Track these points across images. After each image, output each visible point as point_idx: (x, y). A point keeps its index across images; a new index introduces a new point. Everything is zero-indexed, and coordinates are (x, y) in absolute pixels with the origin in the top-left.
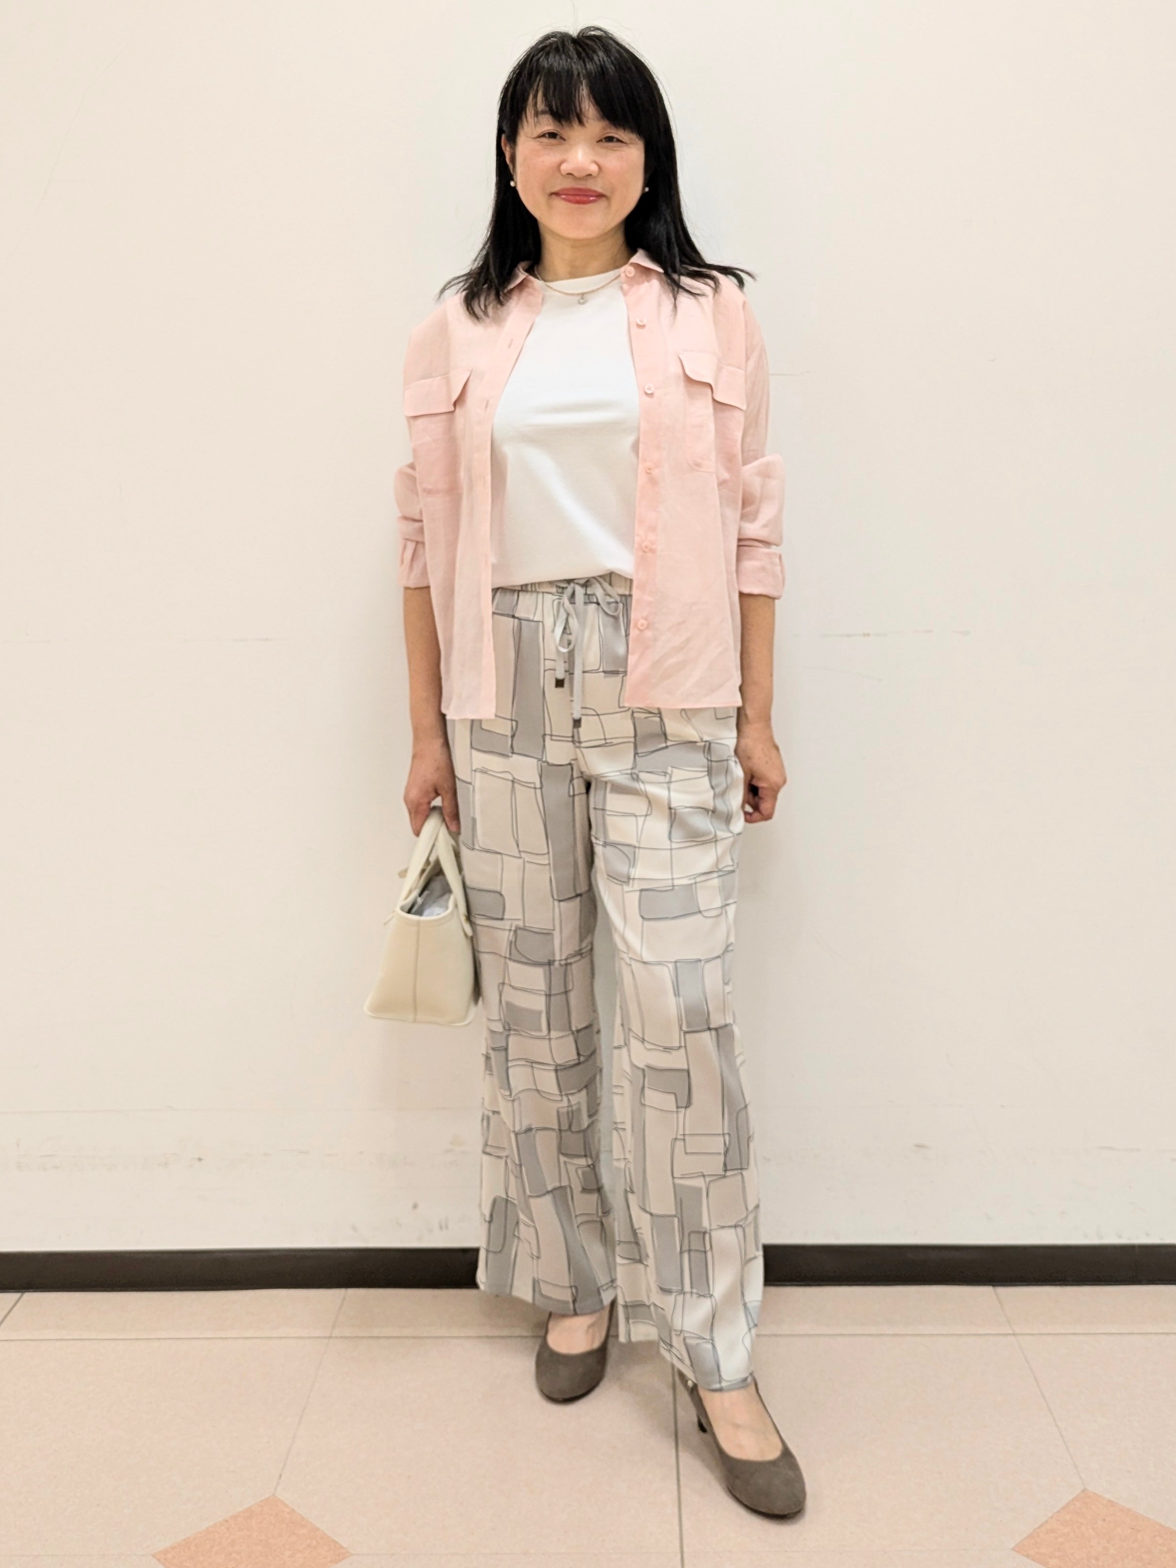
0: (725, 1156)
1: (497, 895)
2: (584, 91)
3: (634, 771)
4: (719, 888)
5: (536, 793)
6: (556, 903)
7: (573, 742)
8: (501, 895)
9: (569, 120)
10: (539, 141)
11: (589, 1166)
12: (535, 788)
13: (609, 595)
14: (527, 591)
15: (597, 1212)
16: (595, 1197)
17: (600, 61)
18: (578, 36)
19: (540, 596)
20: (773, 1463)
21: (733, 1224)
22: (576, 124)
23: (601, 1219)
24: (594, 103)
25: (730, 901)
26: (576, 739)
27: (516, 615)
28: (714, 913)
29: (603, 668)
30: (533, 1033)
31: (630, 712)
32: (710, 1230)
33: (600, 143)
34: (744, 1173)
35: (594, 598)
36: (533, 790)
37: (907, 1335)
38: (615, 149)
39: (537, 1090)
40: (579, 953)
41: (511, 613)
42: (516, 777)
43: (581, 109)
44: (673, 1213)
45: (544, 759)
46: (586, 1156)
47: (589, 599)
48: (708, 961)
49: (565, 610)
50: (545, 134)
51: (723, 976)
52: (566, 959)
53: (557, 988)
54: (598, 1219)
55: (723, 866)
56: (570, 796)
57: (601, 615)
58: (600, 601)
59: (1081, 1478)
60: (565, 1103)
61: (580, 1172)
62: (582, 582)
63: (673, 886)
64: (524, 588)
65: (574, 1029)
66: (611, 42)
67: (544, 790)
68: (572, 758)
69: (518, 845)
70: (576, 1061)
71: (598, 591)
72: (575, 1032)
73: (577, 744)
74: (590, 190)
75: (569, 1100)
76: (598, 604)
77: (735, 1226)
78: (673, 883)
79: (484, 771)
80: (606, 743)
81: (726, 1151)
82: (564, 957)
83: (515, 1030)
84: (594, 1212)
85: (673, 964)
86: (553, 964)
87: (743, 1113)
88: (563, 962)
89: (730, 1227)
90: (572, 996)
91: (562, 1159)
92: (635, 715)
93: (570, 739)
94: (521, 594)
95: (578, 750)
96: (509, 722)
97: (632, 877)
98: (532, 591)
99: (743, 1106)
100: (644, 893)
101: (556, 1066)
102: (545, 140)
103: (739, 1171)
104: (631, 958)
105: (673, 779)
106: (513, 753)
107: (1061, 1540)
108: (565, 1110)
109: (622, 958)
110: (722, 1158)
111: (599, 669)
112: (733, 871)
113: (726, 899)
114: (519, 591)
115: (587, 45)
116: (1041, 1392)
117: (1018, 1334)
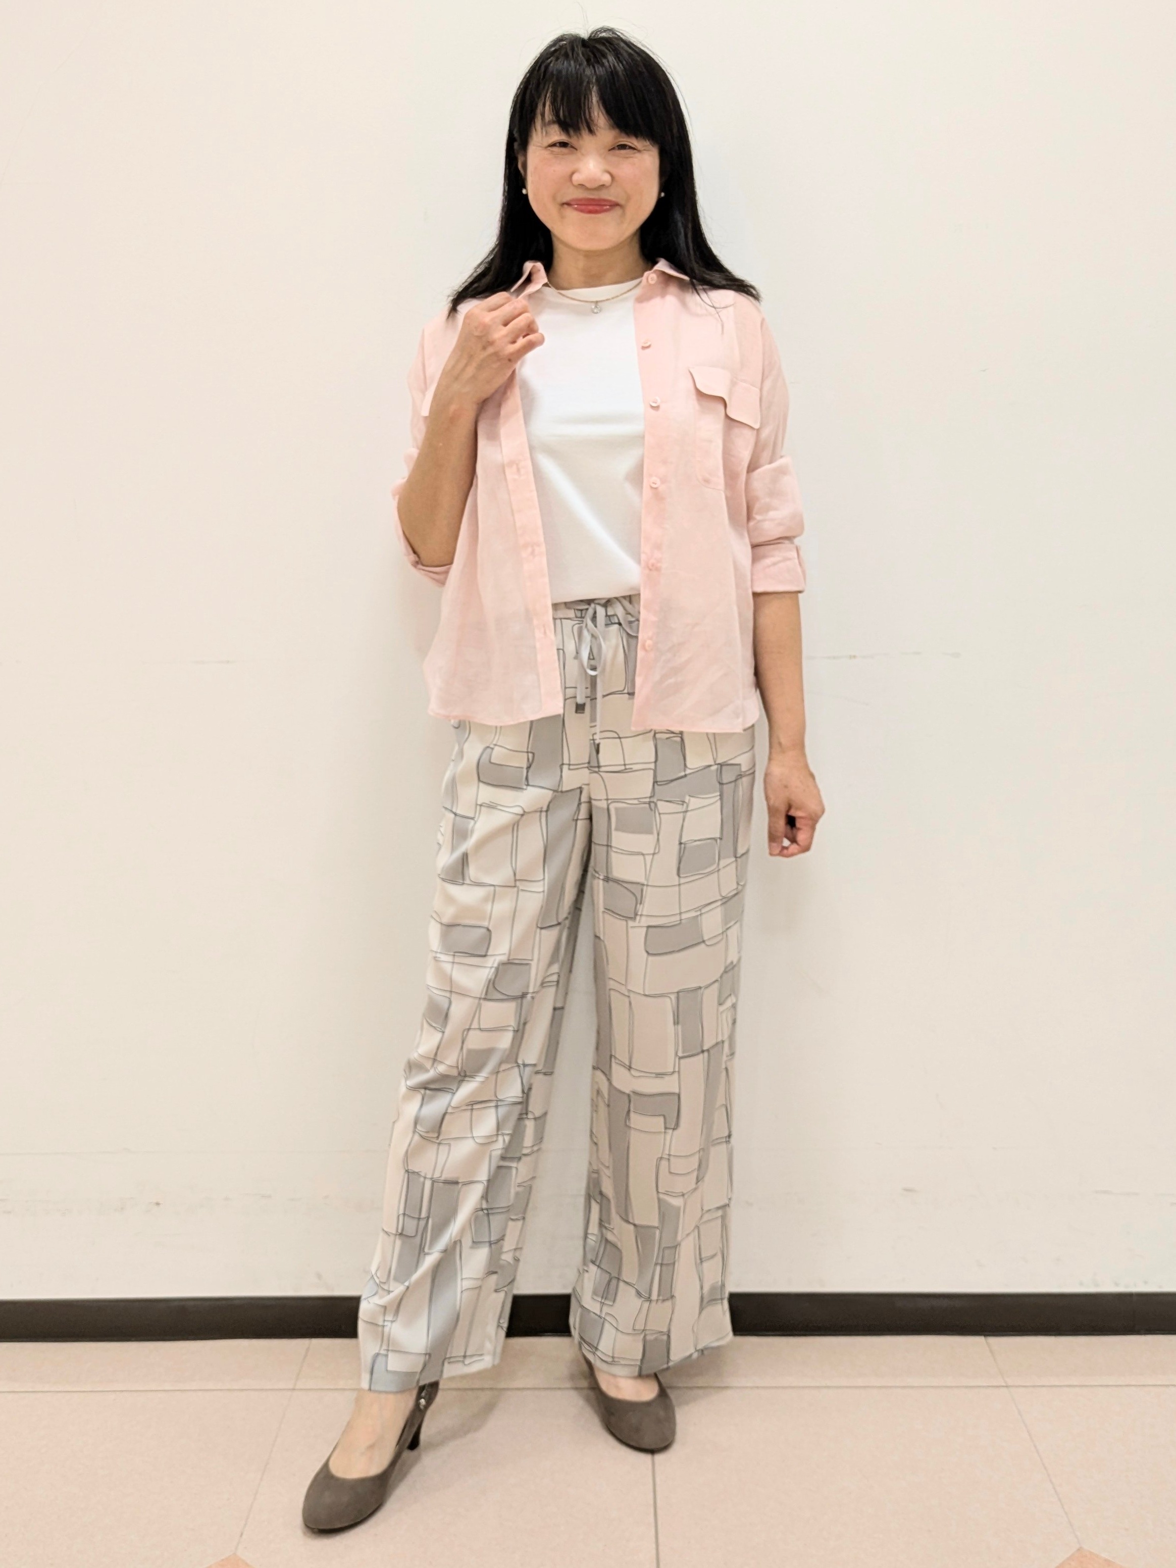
1: (484, 930)
2: (595, 98)
3: (652, 800)
4: (722, 914)
6: (537, 930)
7: (591, 768)
8: (488, 930)
9: (577, 129)
10: (550, 150)
13: (630, 614)
17: (610, 65)
18: (590, 38)
22: (585, 133)
24: (604, 112)
26: (594, 764)
29: (628, 689)
31: (652, 733)
33: (613, 151)
35: (615, 617)
38: (628, 156)
43: (590, 116)
45: (558, 789)
47: (610, 620)
48: (707, 986)
49: (589, 632)
50: (556, 143)
56: (575, 820)
57: (624, 636)
58: (622, 621)
59: (1076, 1536)
62: (603, 601)
63: (680, 920)
66: (622, 44)
67: (550, 813)
68: (586, 783)
73: (595, 769)
74: (605, 200)
76: (620, 624)
78: (680, 918)
79: (489, 806)
80: (626, 769)
85: (676, 994)
86: (526, 997)
92: (658, 736)
93: (589, 766)
95: (593, 774)
96: (525, 755)
97: (639, 913)
100: (650, 929)
102: (556, 149)
106: (527, 785)
111: (623, 691)
115: (598, 50)
116: (1035, 1447)
117: (1010, 1386)
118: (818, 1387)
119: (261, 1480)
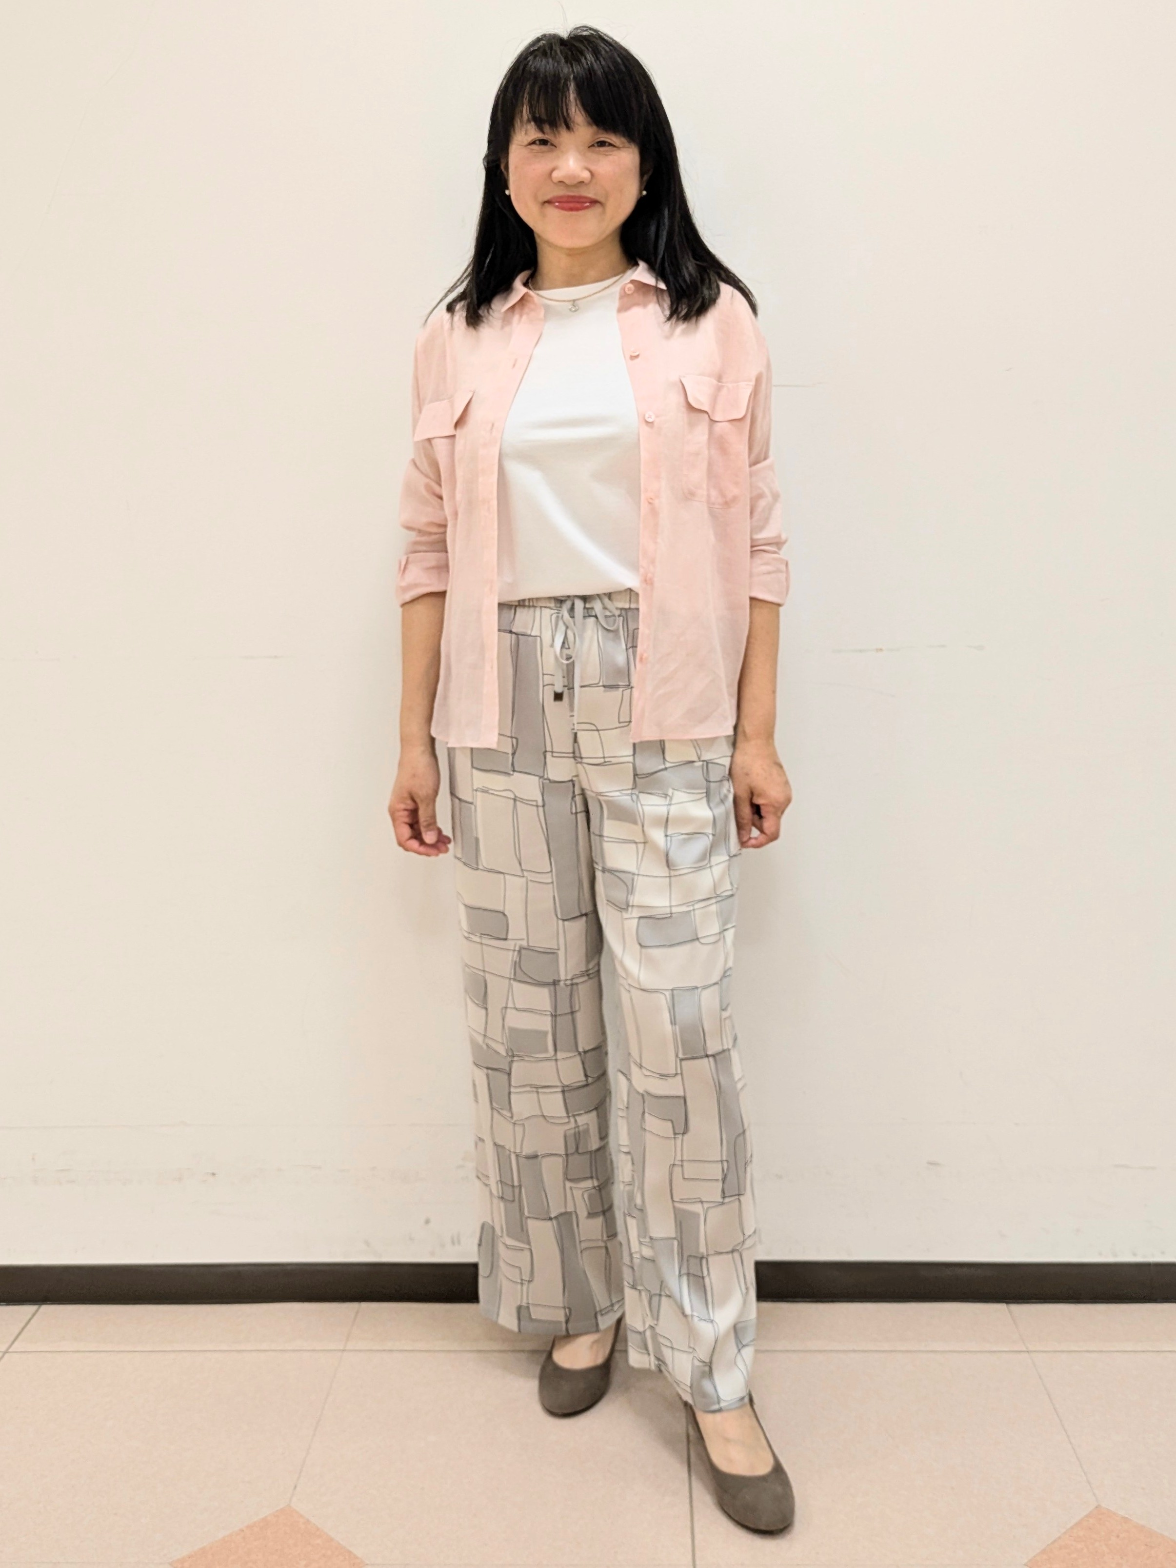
0: (723, 1183)
1: (501, 915)
2: (572, 96)
3: (633, 792)
4: (717, 913)
5: (538, 810)
6: (560, 922)
7: (574, 757)
8: (504, 915)
9: (554, 127)
10: (529, 148)
11: (594, 1188)
12: (537, 806)
13: (608, 610)
14: (524, 606)
15: (602, 1236)
16: (599, 1221)
17: (587, 64)
18: (569, 37)
19: (538, 611)
20: (763, 1478)
21: (730, 1249)
22: (562, 130)
23: (606, 1244)
24: (581, 108)
25: (729, 926)
26: (577, 754)
27: (514, 630)
28: (712, 939)
29: (603, 682)
30: (537, 1056)
32: (708, 1255)
33: (592, 148)
34: (742, 1198)
35: (593, 612)
36: (535, 808)
37: (920, 1351)
38: (607, 153)
39: (544, 1116)
40: (587, 973)
41: (508, 629)
42: (517, 795)
43: (568, 116)
44: (674, 1235)
45: (546, 777)
46: (592, 1177)
48: (705, 987)
49: (564, 623)
50: (535, 141)
51: (721, 1001)
52: (572, 979)
53: (564, 1008)
54: (603, 1244)
55: (722, 890)
56: (572, 813)
57: (600, 629)
58: (598, 615)
59: (1094, 1495)
60: (572, 1125)
61: (586, 1196)
62: (581, 598)
63: (671, 914)
64: (521, 603)
65: (581, 1050)
67: (546, 808)
68: (575, 774)
69: (520, 864)
70: (584, 1083)
71: (597, 606)
72: (582, 1053)
73: (579, 760)
74: (583, 197)
75: (576, 1121)
76: (596, 618)
77: (733, 1251)
78: (671, 910)
79: (485, 791)
80: (605, 762)
81: (724, 1178)
82: (569, 977)
83: (517, 1056)
84: (600, 1237)
85: (670, 992)
86: (559, 984)
87: (741, 1138)
88: (569, 982)
89: (727, 1253)
90: (579, 1016)
91: (568, 1184)
93: (571, 755)
94: (518, 610)
95: (579, 765)
96: (510, 739)
97: (631, 904)
98: (529, 607)
99: (741, 1131)
100: (641, 920)
101: (563, 1087)
102: (534, 147)
103: (737, 1197)
104: (630, 985)
105: (673, 802)
106: (514, 771)
107: (1074, 1556)
108: (572, 1131)
109: (622, 985)
110: (720, 1185)
111: (599, 683)
112: (732, 896)
113: (724, 924)
114: (516, 606)
115: (577, 49)
116: (1055, 1409)
117: (1031, 1351)
119: (314, 1435)
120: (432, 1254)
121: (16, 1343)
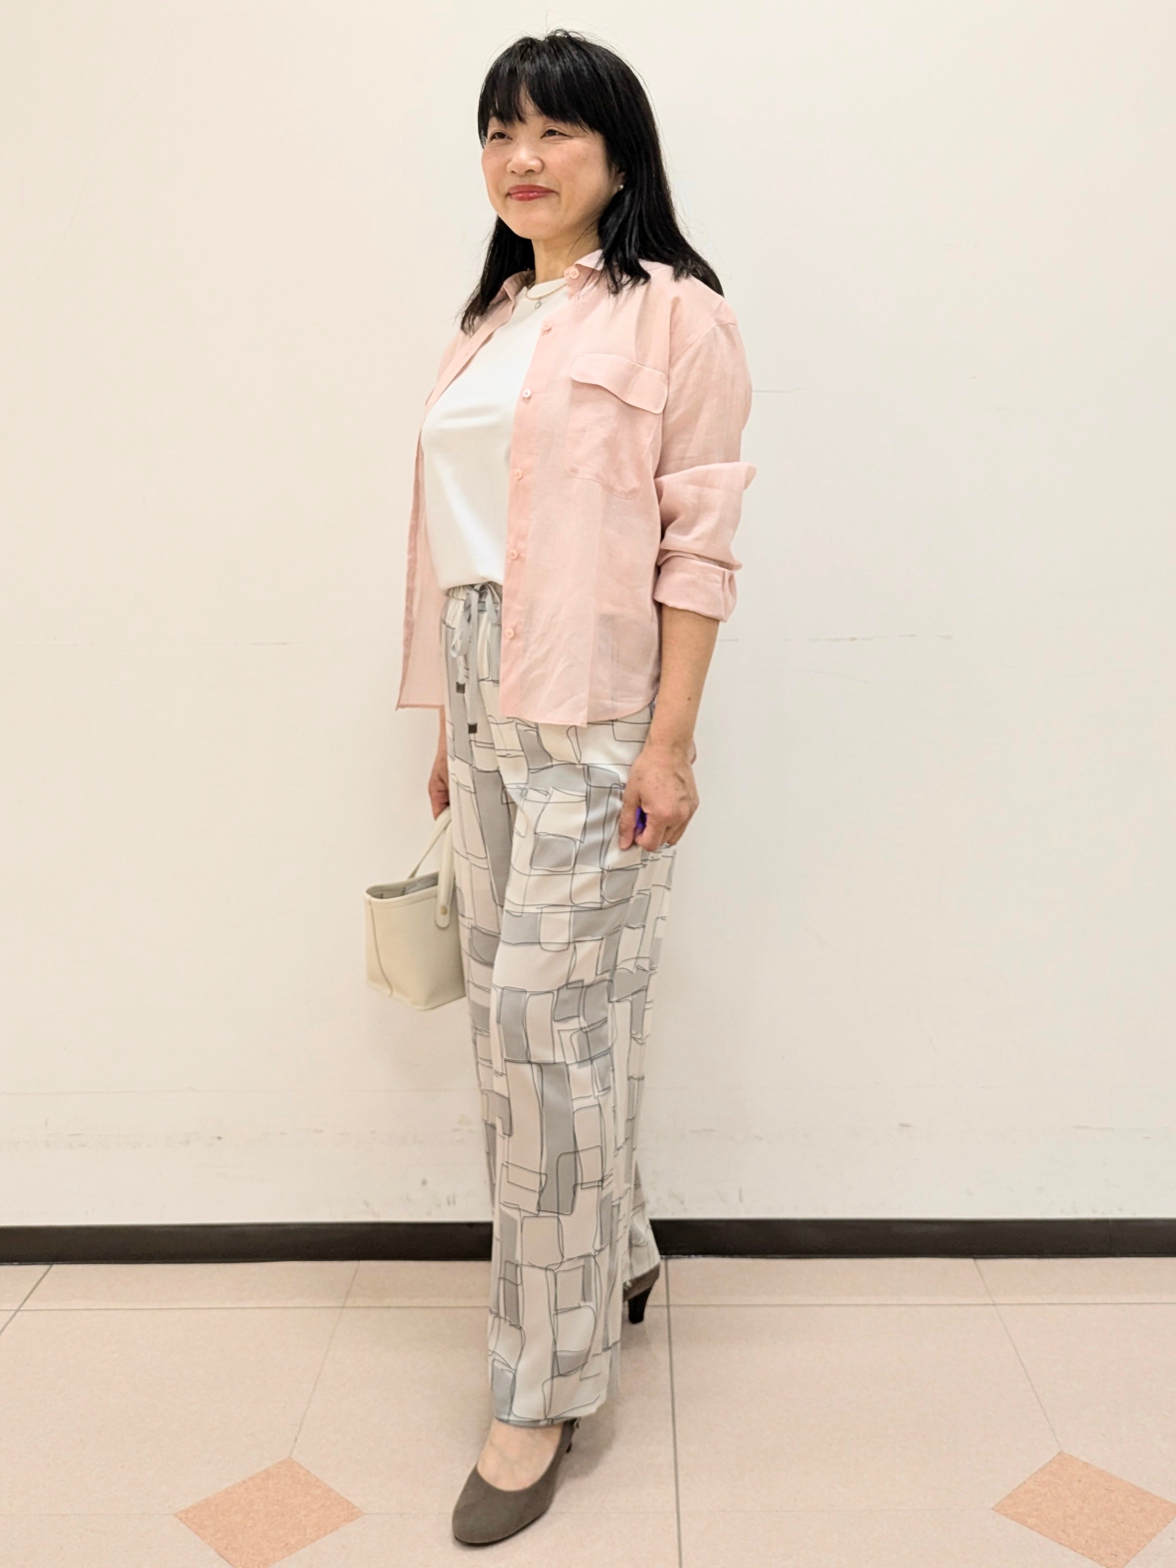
0: (540, 1195)
4: (569, 922)
5: (473, 798)
6: (499, 908)
7: (491, 749)
8: (462, 894)
12: (472, 793)
18: (546, 40)
19: (459, 603)
26: (493, 746)
27: (446, 621)
29: (492, 676)
31: (514, 724)
32: (522, 1265)
33: (544, 138)
34: (562, 1218)
35: (486, 605)
37: (892, 1305)
38: (557, 142)
42: (459, 780)
45: (474, 765)
50: (496, 135)
56: (503, 803)
57: (490, 623)
58: (489, 609)
59: (1057, 1442)
63: (522, 913)
67: (476, 795)
68: (497, 765)
71: (488, 599)
73: (495, 751)
76: (488, 612)
78: (522, 909)
80: (507, 754)
81: (541, 1191)
85: (501, 990)
87: (569, 1157)
92: (520, 728)
93: (489, 746)
95: (495, 756)
98: (455, 598)
102: (495, 141)
103: (556, 1215)
106: (455, 757)
107: (1038, 1500)
110: (537, 1197)
111: (489, 677)
116: (1020, 1359)
117: (997, 1304)
118: (822, 1305)
119: (314, 1389)
120: (429, 1214)
121: (28, 1302)
